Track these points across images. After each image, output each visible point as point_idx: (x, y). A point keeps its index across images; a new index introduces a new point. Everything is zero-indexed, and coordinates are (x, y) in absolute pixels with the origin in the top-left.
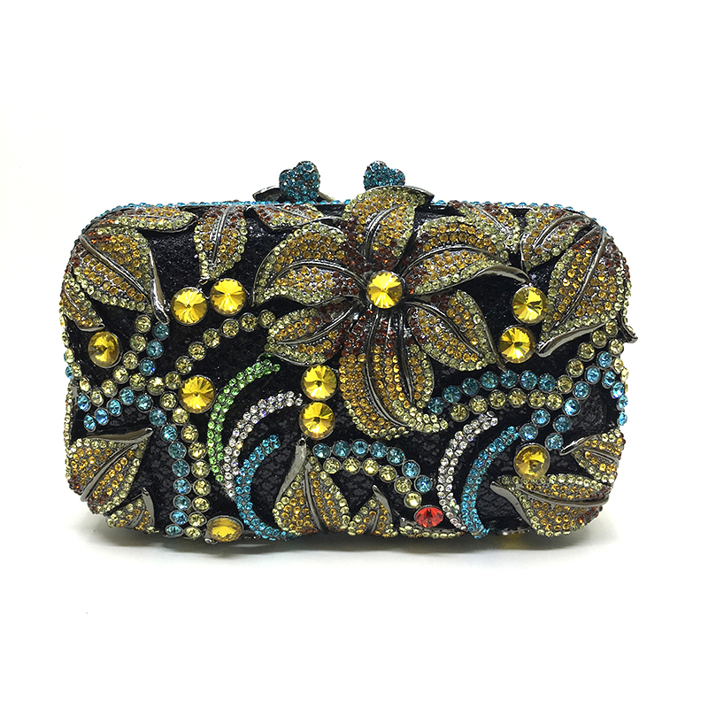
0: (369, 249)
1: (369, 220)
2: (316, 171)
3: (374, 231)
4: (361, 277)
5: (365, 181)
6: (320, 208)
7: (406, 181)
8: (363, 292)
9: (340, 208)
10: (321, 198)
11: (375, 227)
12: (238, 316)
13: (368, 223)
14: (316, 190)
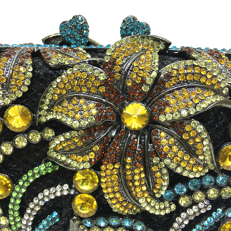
0: (124, 84)
1: (124, 61)
2: (86, 23)
3: (128, 70)
4: (117, 106)
5: (121, 31)
6: (88, 51)
7: (151, 31)
8: (119, 117)
9: (103, 51)
10: (90, 43)
11: (129, 68)
12: (27, 132)
13: (124, 64)
14: (86, 37)
